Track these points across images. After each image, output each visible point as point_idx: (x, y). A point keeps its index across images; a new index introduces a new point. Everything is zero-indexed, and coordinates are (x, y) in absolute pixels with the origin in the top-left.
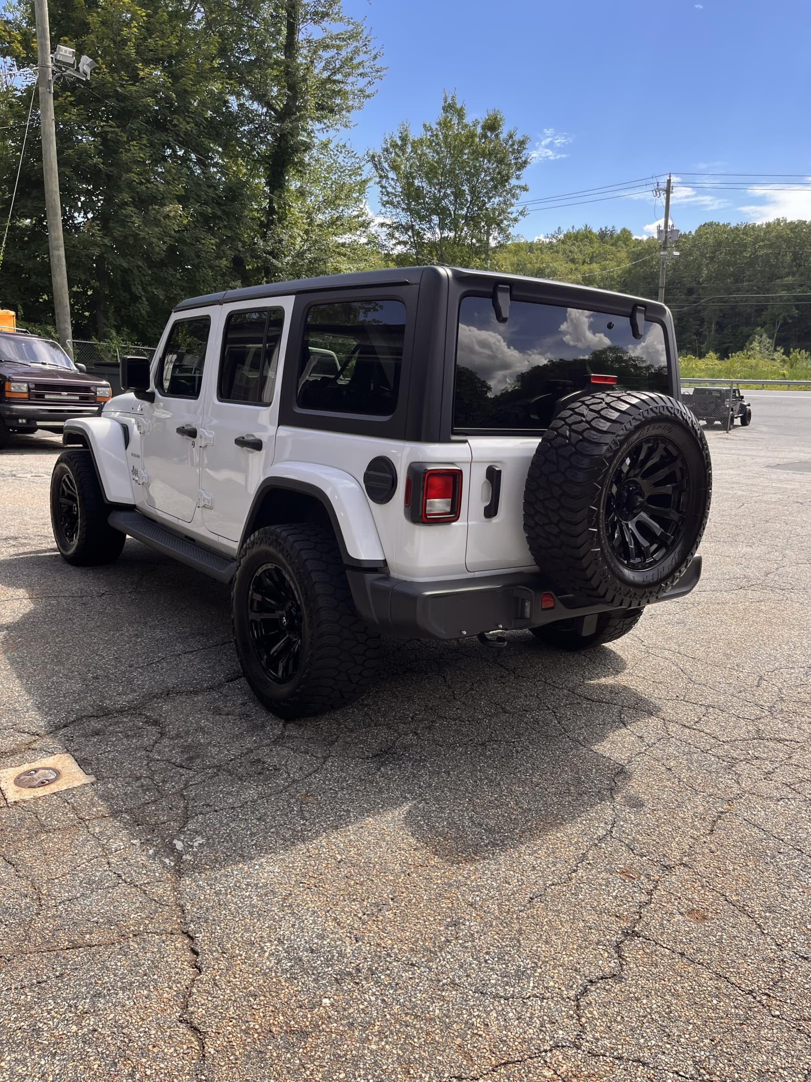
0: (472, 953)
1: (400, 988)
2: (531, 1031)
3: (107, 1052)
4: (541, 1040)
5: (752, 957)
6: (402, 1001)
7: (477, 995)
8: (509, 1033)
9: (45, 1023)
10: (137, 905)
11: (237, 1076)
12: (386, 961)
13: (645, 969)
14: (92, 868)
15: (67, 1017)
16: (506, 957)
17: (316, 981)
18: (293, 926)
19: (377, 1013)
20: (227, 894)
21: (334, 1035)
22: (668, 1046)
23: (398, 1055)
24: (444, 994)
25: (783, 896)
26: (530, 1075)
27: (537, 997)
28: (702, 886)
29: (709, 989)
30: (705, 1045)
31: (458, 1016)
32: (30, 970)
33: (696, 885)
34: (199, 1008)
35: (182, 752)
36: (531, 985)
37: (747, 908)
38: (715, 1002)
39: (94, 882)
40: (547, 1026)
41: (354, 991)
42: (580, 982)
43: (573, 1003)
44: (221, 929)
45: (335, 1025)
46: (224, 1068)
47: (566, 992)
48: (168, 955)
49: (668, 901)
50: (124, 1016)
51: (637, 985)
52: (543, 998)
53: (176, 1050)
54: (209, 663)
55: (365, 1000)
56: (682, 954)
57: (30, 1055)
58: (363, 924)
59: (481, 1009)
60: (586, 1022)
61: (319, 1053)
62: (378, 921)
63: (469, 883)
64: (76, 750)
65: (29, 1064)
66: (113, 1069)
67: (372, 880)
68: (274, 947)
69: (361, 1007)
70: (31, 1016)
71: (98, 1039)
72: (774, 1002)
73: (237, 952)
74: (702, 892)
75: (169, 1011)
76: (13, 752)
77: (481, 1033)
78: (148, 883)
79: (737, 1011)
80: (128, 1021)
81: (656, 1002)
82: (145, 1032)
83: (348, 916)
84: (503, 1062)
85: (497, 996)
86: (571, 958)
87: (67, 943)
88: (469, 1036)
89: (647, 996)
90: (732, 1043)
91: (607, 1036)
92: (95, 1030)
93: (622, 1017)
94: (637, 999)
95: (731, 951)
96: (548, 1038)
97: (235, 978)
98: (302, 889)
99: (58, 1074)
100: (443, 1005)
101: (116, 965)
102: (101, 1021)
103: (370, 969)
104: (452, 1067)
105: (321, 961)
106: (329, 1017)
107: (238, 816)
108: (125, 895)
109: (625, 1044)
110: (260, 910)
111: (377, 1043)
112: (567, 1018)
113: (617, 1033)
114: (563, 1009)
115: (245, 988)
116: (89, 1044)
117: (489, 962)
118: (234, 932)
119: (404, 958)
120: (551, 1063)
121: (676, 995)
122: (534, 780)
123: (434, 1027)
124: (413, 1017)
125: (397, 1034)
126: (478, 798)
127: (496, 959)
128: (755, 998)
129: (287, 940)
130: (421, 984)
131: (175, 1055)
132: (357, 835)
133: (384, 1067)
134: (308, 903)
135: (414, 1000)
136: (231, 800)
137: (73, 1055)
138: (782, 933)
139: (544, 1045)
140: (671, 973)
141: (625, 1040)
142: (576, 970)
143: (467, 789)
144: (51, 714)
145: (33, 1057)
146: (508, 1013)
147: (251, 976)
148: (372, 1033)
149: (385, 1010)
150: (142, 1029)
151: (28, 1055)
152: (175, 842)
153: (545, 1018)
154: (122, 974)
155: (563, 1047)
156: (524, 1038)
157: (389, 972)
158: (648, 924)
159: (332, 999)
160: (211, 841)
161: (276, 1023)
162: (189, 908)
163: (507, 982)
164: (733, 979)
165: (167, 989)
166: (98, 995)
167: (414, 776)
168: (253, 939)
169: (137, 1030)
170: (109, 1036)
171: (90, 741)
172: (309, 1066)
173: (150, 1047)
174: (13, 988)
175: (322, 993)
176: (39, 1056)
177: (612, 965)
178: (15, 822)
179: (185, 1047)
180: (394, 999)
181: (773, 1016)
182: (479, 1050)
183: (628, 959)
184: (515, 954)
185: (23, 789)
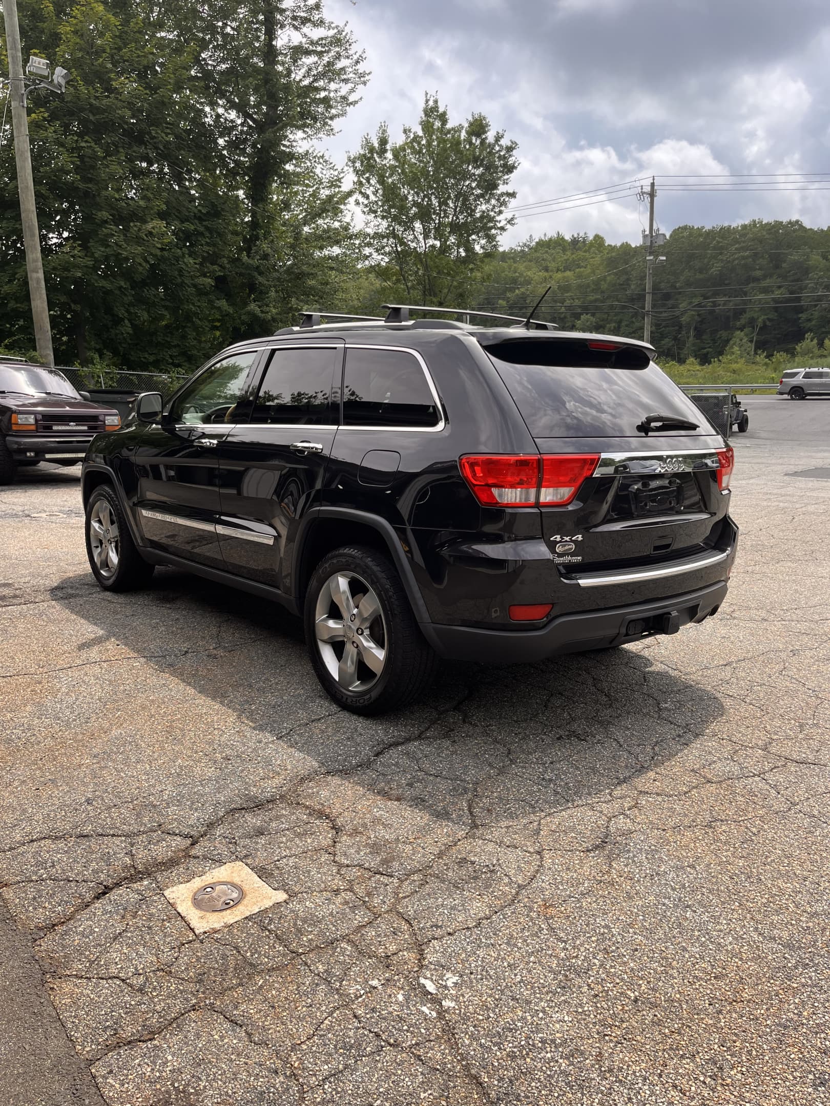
10: (420, 1078)
14: (339, 1025)
20: (524, 1058)
35: (371, 853)
39: (352, 1046)
54: (345, 733)
62: (727, 1085)
63: (805, 1021)
67: (690, 1027)
76: (172, 863)
78: (417, 1044)
98: (611, 1045)
107: (480, 940)
108: (398, 1064)
110: (576, 1078)
122: (797, 872)
126: (747, 901)
132: (635, 961)
134: (630, 1065)
136: (460, 919)
144: (196, 809)
152: (422, 981)
160: (465, 978)
162: (486, 1080)
171: (257, 843)
178: (217, 962)
185: (208, 914)
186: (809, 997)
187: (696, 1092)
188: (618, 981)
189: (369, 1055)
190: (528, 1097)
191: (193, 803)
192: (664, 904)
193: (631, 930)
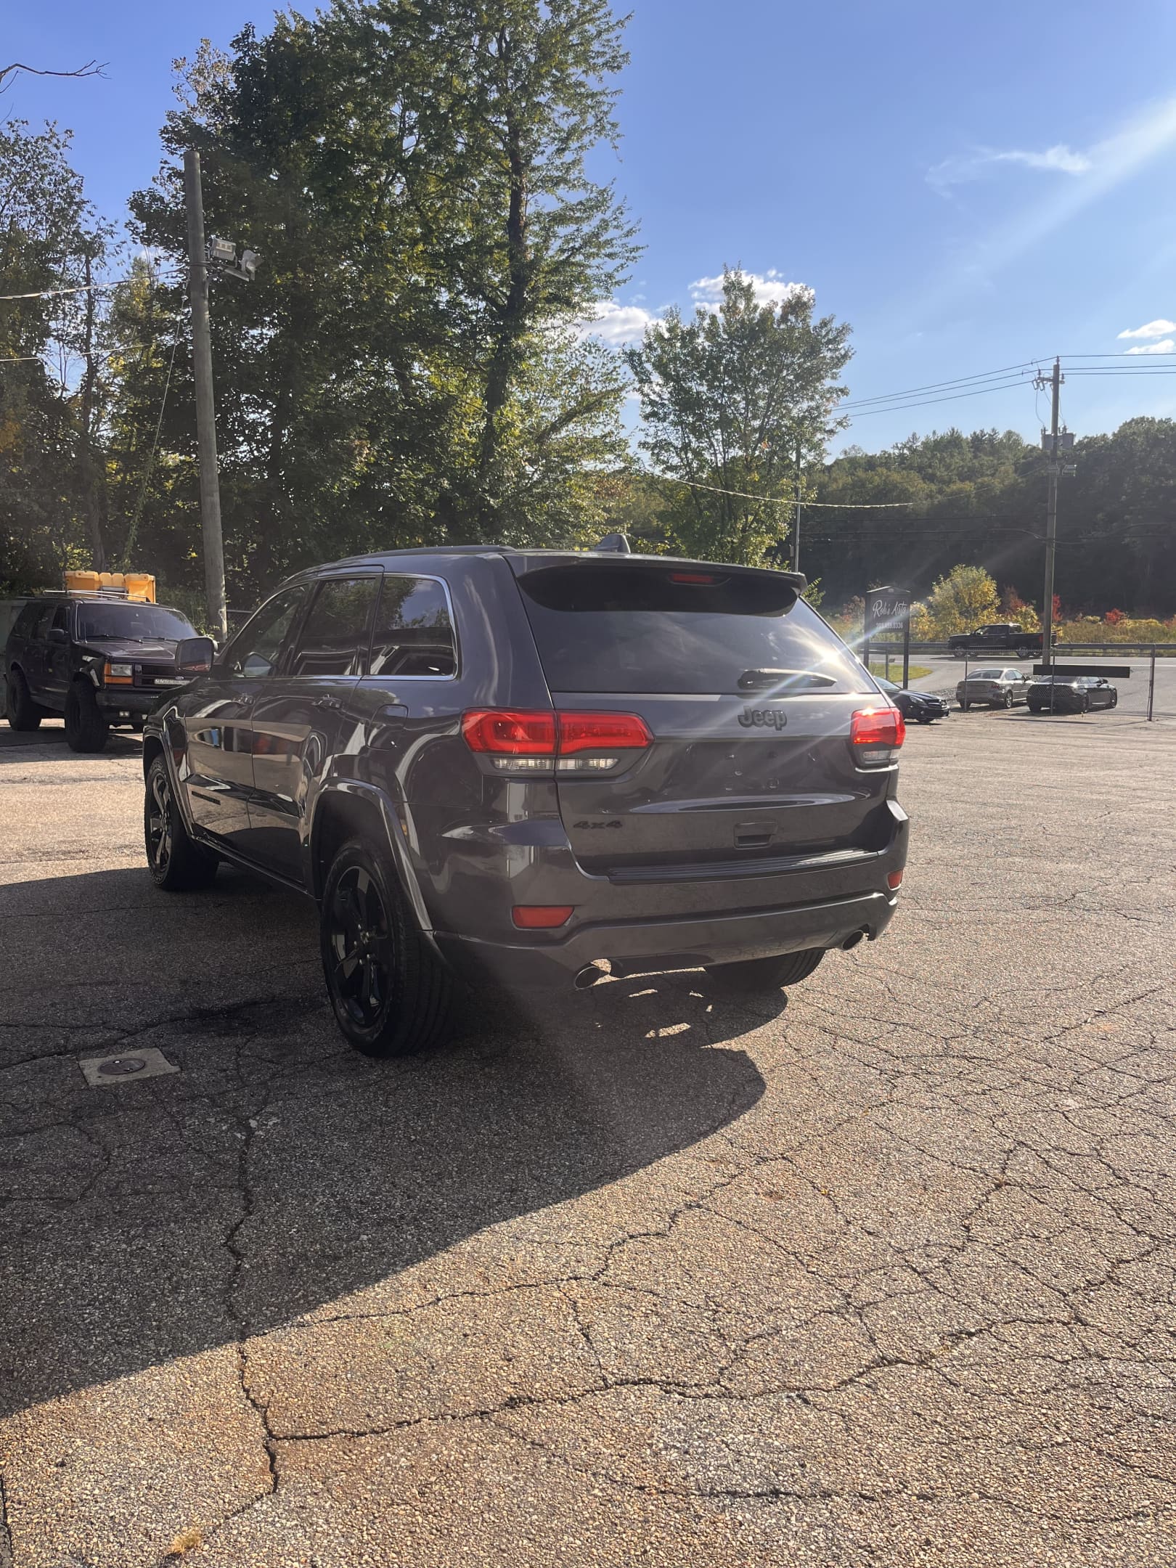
2: (554, 1266)
4: (561, 1272)
5: (813, 1229)
7: (512, 1239)
8: (533, 1266)
10: (202, 1166)
11: (266, 1284)
12: (432, 1213)
13: (693, 1231)
14: (164, 1138)
15: (119, 1239)
17: (360, 1223)
18: (350, 1185)
20: (291, 1161)
22: (686, 1284)
27: (572, 1243)
28: (794, 1175)
29: (752, 1248)
31: (488, 1252)
33: (787, 1174)
34: (243, 1238)
35: (275, 1049)
36: (570, 1235)
37: (832, 1193)
38: (752, 1257)
39: (164, 1148)
40: (572, 1263)
42: (620, 1235)
43: (606, 1250)
44: (279, 1185)
45: (368, 1253)
46: (256, 1278)
47: (602, 1242)
48: (224, 1202)
49: (748, 1184)
50: (172, 1240)
51: (678, 1241)
52: (577, 1245)
56: (739, 1222)
58: (420, 1187)
60: (613, 1263)
64: (165, 1045)
68: (326, 1199)
69: (397, 1242)
70: (86, 1237)
71: (144, 1253)
73: (290, 1201)
75: (214, 1239)
77: (504, 1264)
78: (216, 1151)
80: (175, 1243)
82: (189, 1251)
84: (518, 1284)
87: (129, 1191)
88: (492, 1266)
89: (684, 1249)
90: (753, 1286)
91: (628, 1273)
93: (650, 1262)
94: (673, 1251)
95: (793, 1223)
96: (569, 1272)
101: (173, 1206)
102: (150, 1242)
103: (414, 1217)
104: (468, 1286)
105: (369, 1210)
106: (363, 1247)
107: (319, 1103)
108: (192, 1159)
109: (643, 1280)
110: (320, 1173)
112: (595, 1259)
113: (639, 1272)
114: (594, 1253)
116: (136, 1256)
118: (291, 1188)
120: (563, 1288)
121: (715, 1250)
128: (797, 1257)
129: (340, 1194)
131: (213, 1267)
135: (448, 1240)
136: (316, 1090)
138: (858, 1213)
139: (562, 1276)
141: (645, 1277)
142: (620, 1228)
144: (144, 1014)
146: (537, 1252)
149: (419, 1245)
150: (186, 1249)
152: (250, 1121)
153: (573, 1257)
154: (177, 1212)
155: (581, 1278)
156: (546, 1270)
158: (716, 1199)
159: (370, 1236)
160: (286, 1121)
161: (312, 1250)
162: (252, 1170)
163: (546, 1232)
164: (782, 1243)
165: (217, 1224)
166: (151, 1225)
168: (307, 1193)
169: (182, 1249)
170: (155, 1252)
171: (180, 1038)
172: (333, 1278)
174: (73, 1219)
175: (362, 1232)
177: (661, 1226)
178: (95, 1102)
181: (808, 1272)
183: (680, 1223)
187: (405, 1187)
189: (175, 1153)
190: (274, 1179)
191: (143, 1011)
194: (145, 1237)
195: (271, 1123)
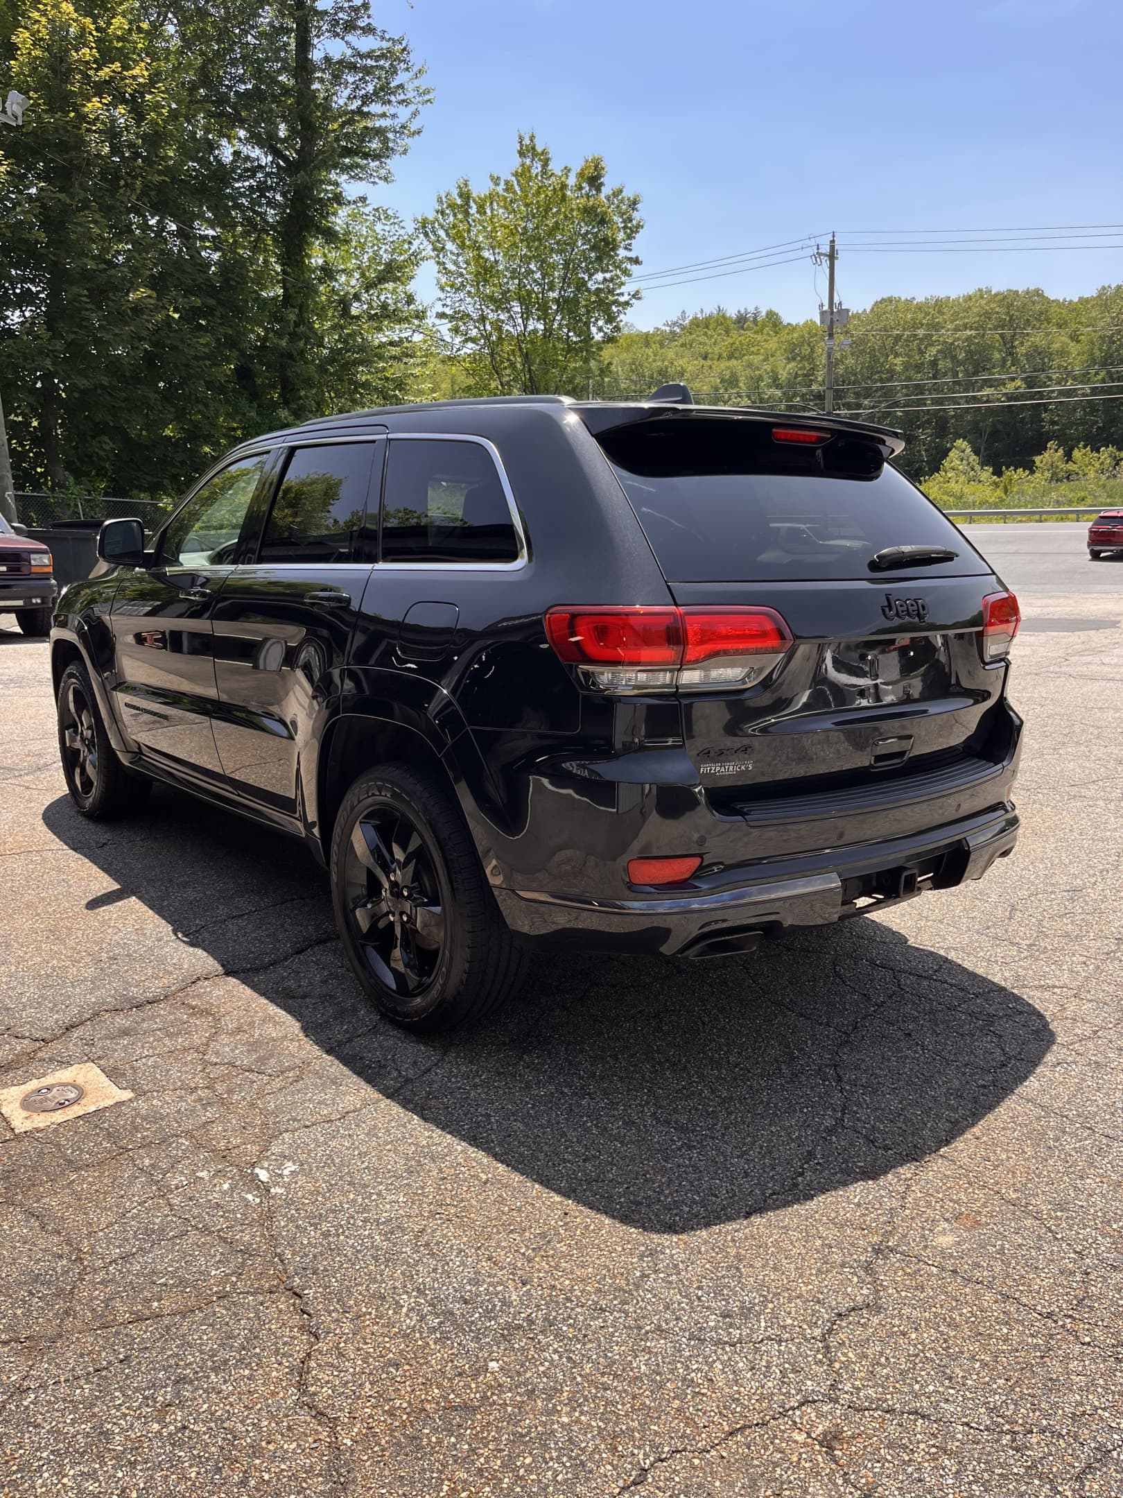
0: (679, 1289)
1: (590, 1341)
2: (770, 1384)
3: (207, 1455)
4: (784, 1395)
5: (1046, 1270)
6: (594, 1357)
7: (692, 1343)
8: (742, 1389)
9: (114, 1424)
10: (218, 1258)
11: (387, 1473)
12: (567, 1307)
13: (909, 1295)
14: (147, 1213)
15: (144, 1413)
16: (725, 1292)
17: (477, 1339)
18: (435, 1270)
19: (564, 1375)
20: (338, 1236)
21: (509, 1409)
22: (952, 1391)
23: (599, 1427)
24: (648, 1344)
25: (1076, 1188)
26: (777, 1441)
27: (773, 1340)
28: (970, 1183)
29: (995, 1314)
30: (999, 1387)
31: (672, 1371)
32: (82, 1355)
33: (961, 1182)
34: (322, 1388)
35: (248, 1050)
36: (763, 1324)
37: (1031, 1207)
38: (1005, 1331)
39: (154, 1232)
40: (790, 1376)
41: (529, 1349)
42: (826, 1316)
43: (820, 1345)
44: (336, 1281)
45: (510, 1395)
46: (368, 1463)
47: (809, 1331)
48: (270, 1321)
49: (929, 1205)
50: (222, 1405)
51: (901, 1316)
52: (780, 1341)
53: (298, 1446)
54: (267, 929)
55: (545, 1359)
56: (955, 1272)
57: (101, 1467)
58: (529, 1262)
59: (700, 1360)
60: (841, 1368)
61: (493, 1434)
62: (548, 1256)
64: (99, 1058)
65: (101, 1478)
66: (218, 1477)
68: (413, 1300)
69: (541, 1369)
70: (94, 1415)
71: (190, 1438)
72: (1082, 1326)
73: (364, 1310)
74: (971, 1190)
75: (281, 1395)
76: (12, 1066)
77: (704, 1391)
78: (227, 1228)
79: (1035, 1341)
80: (228, 1411)
81: (928, 1335)
82: (254, 1424)
83: (507, 1253)
84: (738, 1426)
85: (718, 1343)
86: (811, 1287)
87: (127, 1315)
88: (689, 1397)
89: (916, 1329)
90: (1033, 1381)
91: (870, 1383)
92: (185, 1428)
93: (887, 1359)
94: (904, 1334)
95: (1017, 1264)
96: (793, 1392)
97: (367, 1343)
98: (439, 1222)
99: (143, 1489)
100: (650, 1359)
101: (201, 1338)
102: (191, 1415)
103: (546, 1319)
104: (672, 1438)
105: (480, 1313)
106: (500, 1385)
107: (338, 1131)
108: (199, 1246)
109: (896, 1393)
110: (386, 1252)
111: (569, 1414)
112: (816, 1363)
113: (883, 1379)
114: (809, 1352)
115: (383, 1357)
116: (179, 1445)
117: (703, 1299)
118: (356, 1285)
119: (590, 1302)
120: (801, 1423)
121: (953, 1325)
122: (732, 1059)
123: (641, 1388)
124: (611, 1377)
125: (593, 1401)
126: (659, 1088)
127: (712, 1295)
128: (1056, 1322)
129: (429, 1289)
130: (617, 1334)
131: (299, 1451)
133: (583, 1445)
134: (450, 1240)
135: (610, 1355)
136: (325, 1112)
137: (160, 1462)
138: (1081, 1236)
139: (789, 1401)
140: (943, 1297)
141: (894, 1387)
142: (819, 1302)
143: (643, 1078)
144: (58, 1012)
145: (105, 1469)
146: (737, 1362)
147: (387, 1339)
148: (560, 1402)
149: (574, 1370)
150: (248, 1421)
151: (97, 1466)
152: (257, 1170)
153: (787, 1366)
154: (212, 1349)
155: (814, 1401)
156: (762, 1394)
157: (572, 1321)
158: (905, 1236)
159: (501, 1362)
160: (305, 1166)
161: (430, 1398)
162: (289, 1257)
163: (731, 1324)
164: (1024, 1300)
165: (276, 1365)
166: (181, 1380)
167: (570, 1064)
168: (383, 1291)
169: (242, 1422)
170: (205, 1434)
171: (118, 1044)
172: (482, 1451)
173: (264, 1444)
174: (62, 1380)
175: (486, 1355)
176: (113, 1467)
177: (865, 1291)
178: (31, 1160)
179: (310, 1440)
180: (583, 1355)
181: (1083, 1344)
182: (704, 1413)
183: (885, 1283)
184: (735, 1286)
185: (35, 1115)
186: (680, 1176)
187: (509, 1264)
188: (475, 1164)
189: (171, 1239)
190: (327, 1271)
191: (55, 1005)
192: (562, 1093)
193: (512, 1118)
194: (181, 1406)
195: (286, 1172)
